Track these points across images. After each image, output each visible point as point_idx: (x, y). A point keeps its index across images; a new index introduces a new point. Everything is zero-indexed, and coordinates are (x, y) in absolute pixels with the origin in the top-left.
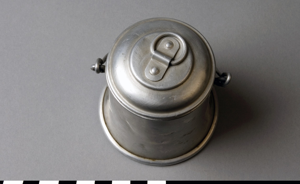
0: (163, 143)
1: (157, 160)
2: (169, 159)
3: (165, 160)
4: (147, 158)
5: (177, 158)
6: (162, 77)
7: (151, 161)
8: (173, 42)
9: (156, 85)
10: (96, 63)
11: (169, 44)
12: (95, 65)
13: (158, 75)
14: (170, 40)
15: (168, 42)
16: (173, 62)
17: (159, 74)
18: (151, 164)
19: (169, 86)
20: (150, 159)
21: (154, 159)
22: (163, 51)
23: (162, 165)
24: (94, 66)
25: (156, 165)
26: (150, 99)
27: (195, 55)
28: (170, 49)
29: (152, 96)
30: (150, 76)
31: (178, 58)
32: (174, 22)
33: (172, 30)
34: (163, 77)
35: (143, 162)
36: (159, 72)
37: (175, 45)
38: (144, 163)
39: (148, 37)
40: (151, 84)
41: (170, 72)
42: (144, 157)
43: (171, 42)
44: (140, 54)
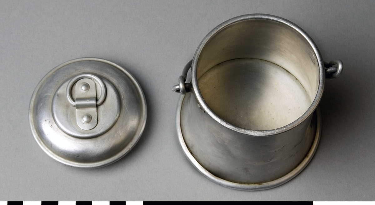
0: (272, 161)
1: (264, 183)
2: (277, 179)
3: (273, 181)
4: (252, 184)
5: (287, 175)
6: (96, 121)
7: (257, 186)
8: (86, 82)
9: (96, 132)
10: (179, 83)
11: (84, 86)
12: (179, 85)
13: (92, 121)
14: (82, 82)
15: (82, 85)
16: (99, 102)
17: (92, 119)
18: (258, 190)
19: (108, 125)
20: (255, 183)
21: (260, 183)
22: (83, 96)
23: (270, 188)
24: (177, 87)
25: (264, 189)
26: (98, 147)
27: (114, 82)
28: (87, 90)
29: (98, 144)
30: (85, 126)
31: (101, 96)
32: (73, 63)
33: (78, 71)
34: (98, 121)
35: (247, 189)
36: (91, 117)
37: (90, 84)
38: (250, 190)
39: (60, 91)
40: (90, 133)
41: (101, 112)
42: (248, 183)
43: (85, 84)
44: (62, 111)
